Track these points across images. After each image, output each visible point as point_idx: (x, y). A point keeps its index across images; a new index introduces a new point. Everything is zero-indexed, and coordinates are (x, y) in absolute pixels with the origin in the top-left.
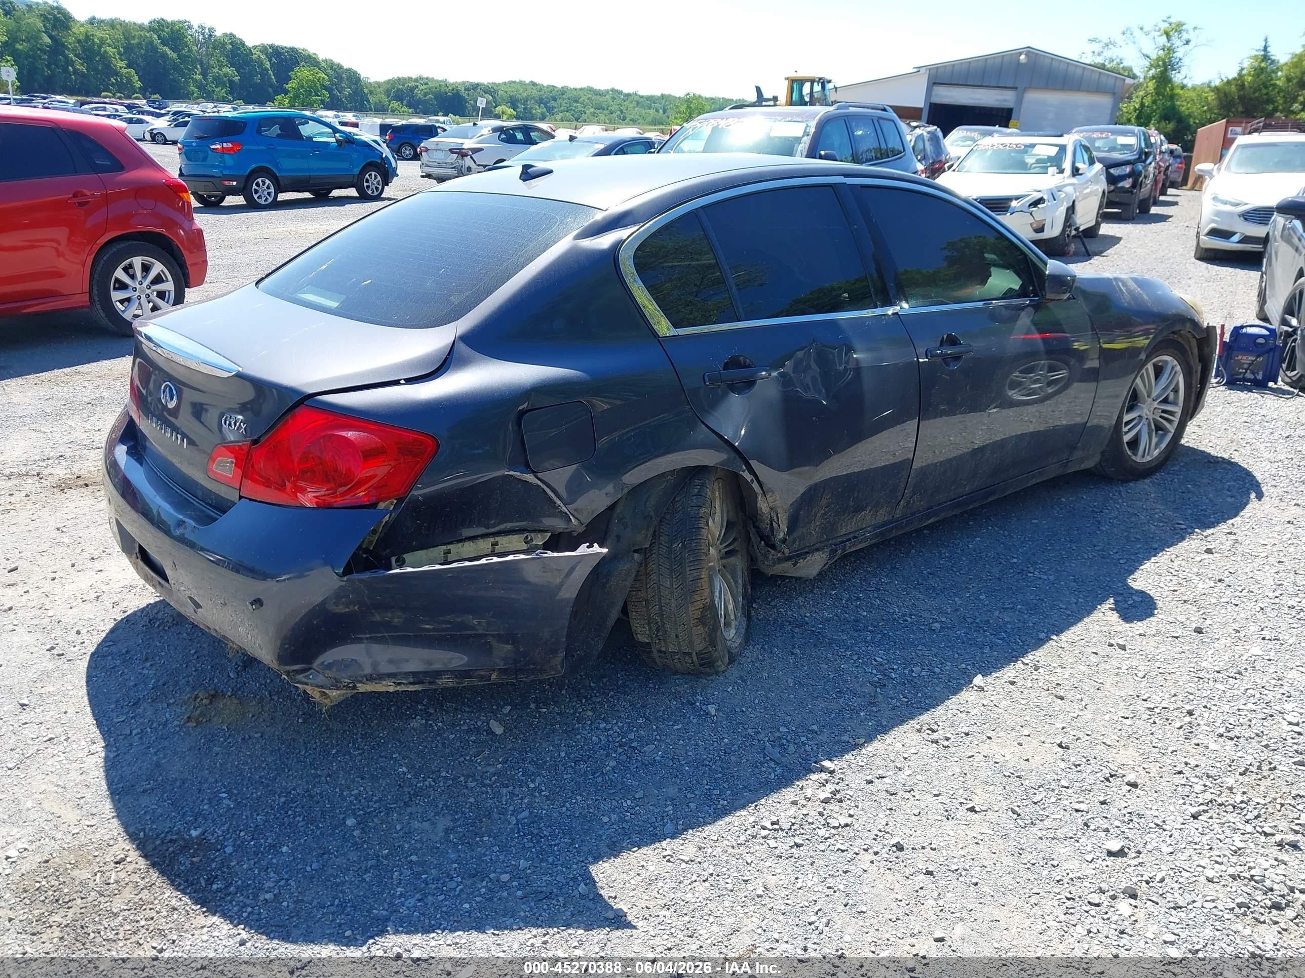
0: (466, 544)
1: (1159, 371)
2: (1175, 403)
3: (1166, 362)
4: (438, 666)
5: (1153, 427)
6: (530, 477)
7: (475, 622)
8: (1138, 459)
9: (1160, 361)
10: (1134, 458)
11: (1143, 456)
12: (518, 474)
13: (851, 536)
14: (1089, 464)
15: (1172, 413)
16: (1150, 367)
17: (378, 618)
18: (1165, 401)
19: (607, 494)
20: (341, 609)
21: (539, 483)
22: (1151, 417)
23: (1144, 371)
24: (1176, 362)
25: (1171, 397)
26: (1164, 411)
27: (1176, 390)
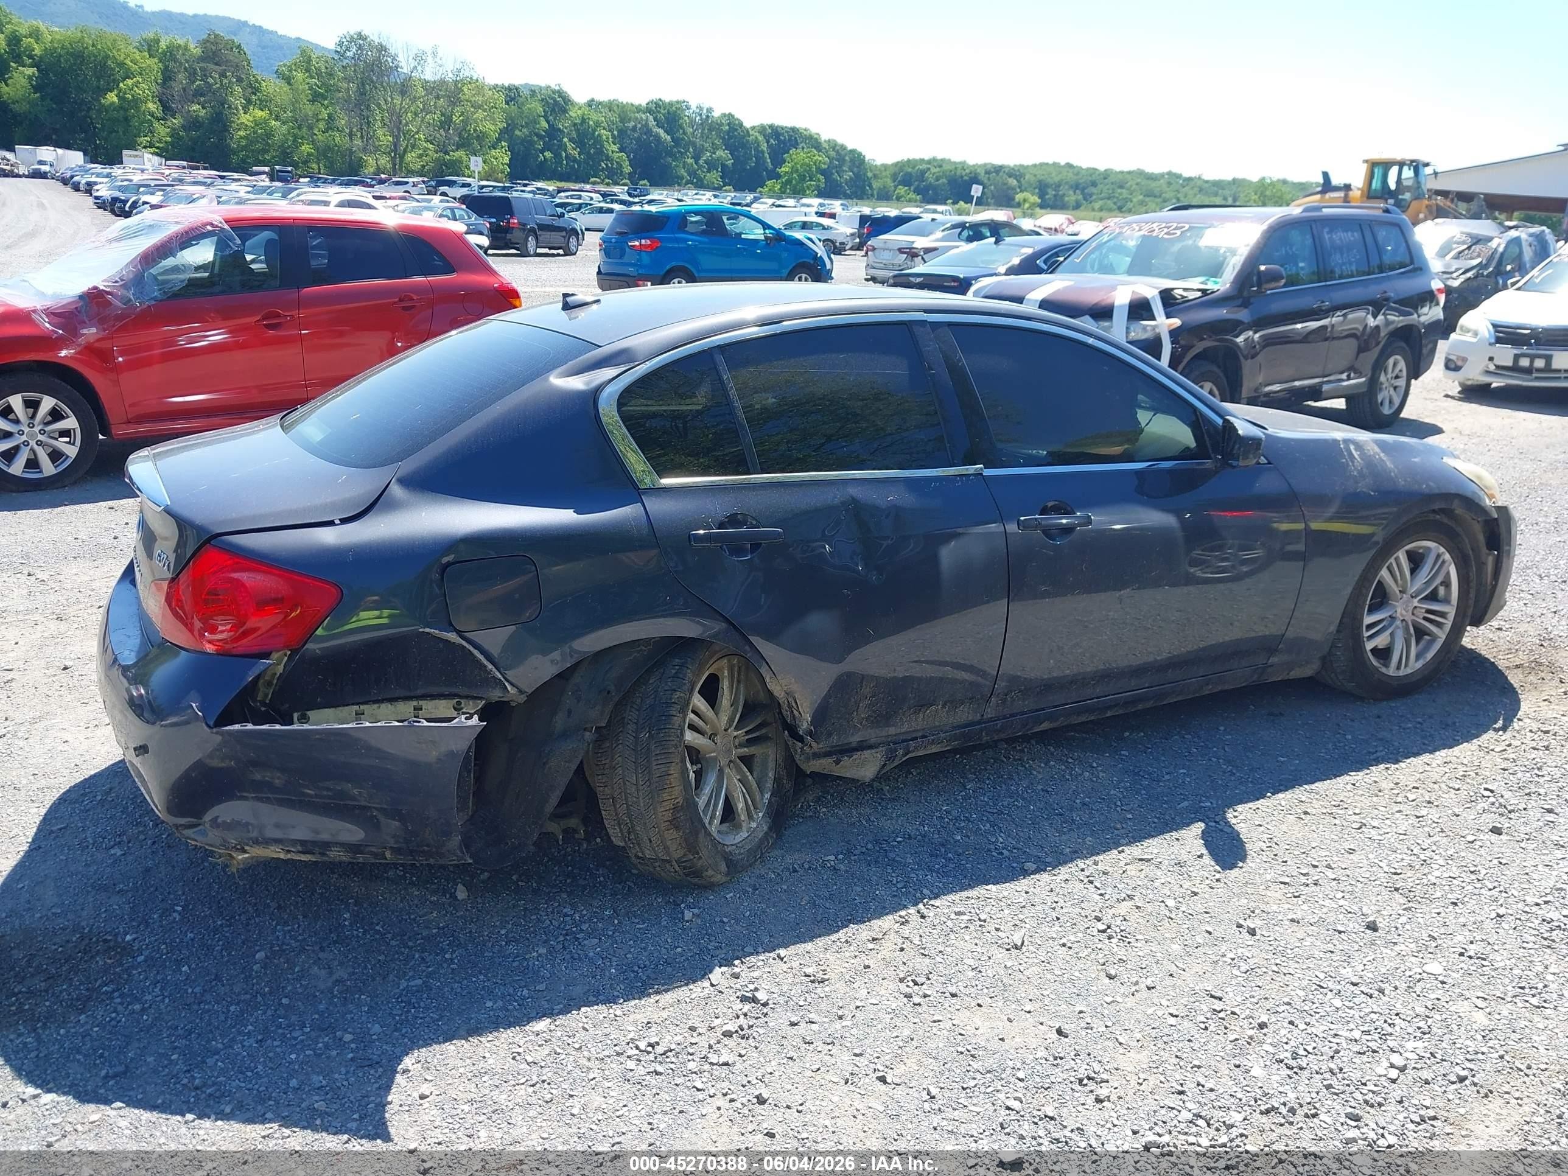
0: (383, 706)
1: (1416, 560)
2: (1447, 601)
3: (1429, 549)
4: (325, 837)
5: (1412, 631)
6: (452, 637)
7: (356, 791)
8: (1391, 671)
9: (1421, 548)
10: (1384, 670)
11: (1398, 668)
12: (437, 632)
13: (920, 734)
14: (1308, 671)
15: (1443, 615)
16: (1402, 555)
17: (258, 777)
18: (1433, 597)
19: (552, 661)
20: (216, 763)
21: (464, 643)
22: (1409, 618)
23: (1392, 560)
24: (1442, 550)
25: (1442, 591)
26: (1428, 611)
27: (1447, 584)
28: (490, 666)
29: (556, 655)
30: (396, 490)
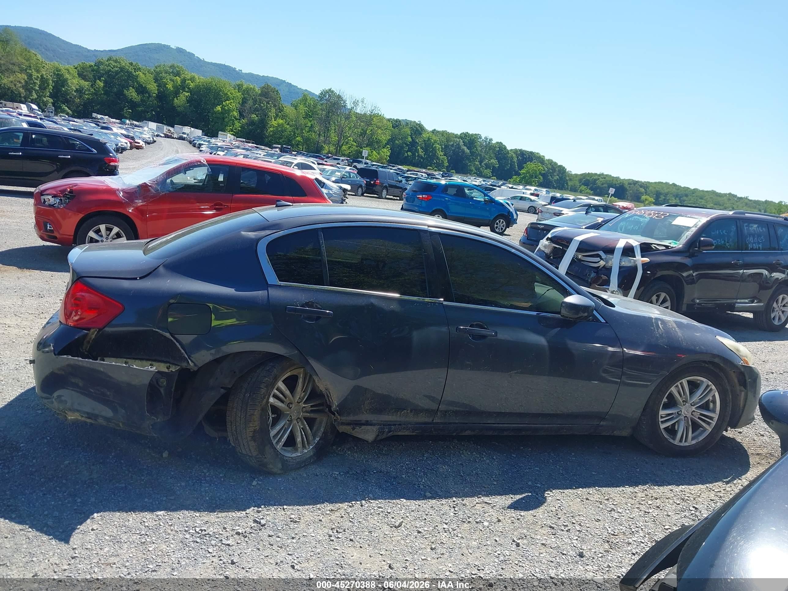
0: (137, 361)
1: (694, 386)
2: (714, 411)
3: (702, 382)
4: (96, 412)
5: (690, 423)
6: (168, 335)
7: (108, 393)
8: (676, 442)
9: (698, 380)
10: (671, 441)
11: (681, 441)
12: (161, 332)
13: (398, 423)
14: (625, 433)
15: (711, 418)
16: (684, 381)
17: (73, 380)
18: (706, 407)
21: (172, 339)
22: (689, 415)
23: (678, 383)
24: (710, 383)
25: (711, 405)
26: (701, 414)
27: (714, 402)
28: (183, 351)
29: (213, 351)
30: (161, 269)
